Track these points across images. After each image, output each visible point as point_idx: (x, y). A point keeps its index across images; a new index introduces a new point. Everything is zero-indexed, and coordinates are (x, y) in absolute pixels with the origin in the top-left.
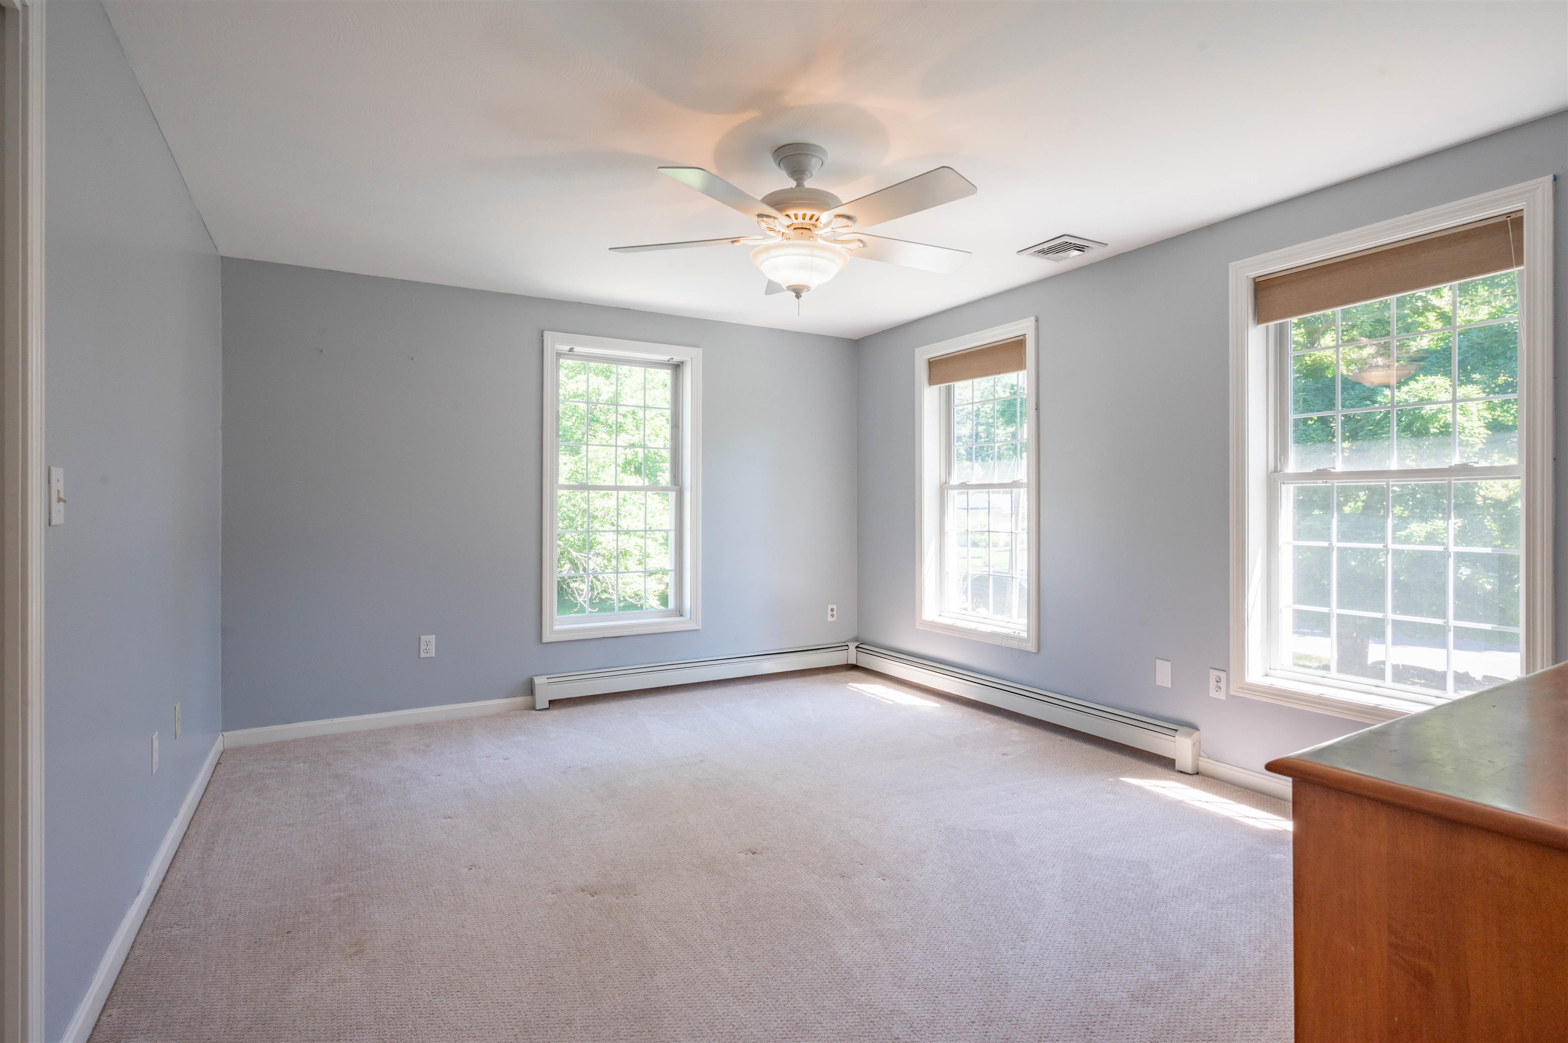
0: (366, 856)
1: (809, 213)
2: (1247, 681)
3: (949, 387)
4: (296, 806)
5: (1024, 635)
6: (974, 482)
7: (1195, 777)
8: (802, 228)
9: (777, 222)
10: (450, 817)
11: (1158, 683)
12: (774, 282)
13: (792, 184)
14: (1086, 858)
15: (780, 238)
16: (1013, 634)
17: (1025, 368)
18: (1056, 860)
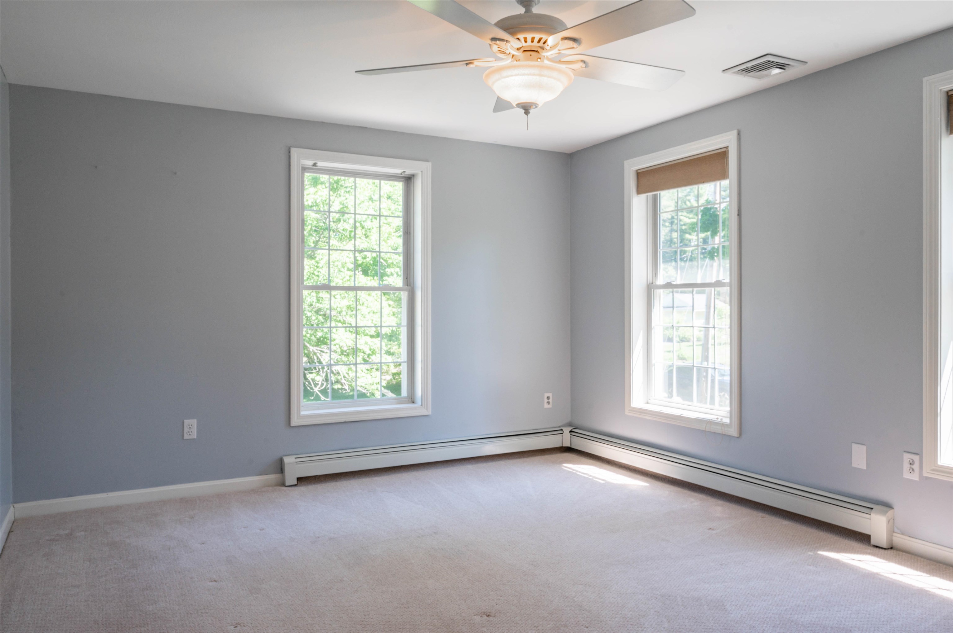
0: (144, 615)
1: (537, 36)
2: (939, 463)
3: (656, 195)
4: (80, 570)
5: (727, 421)
6: (679, 282)
7: (889, 552)
8: (531, 50)
9: (509, 45)
10: (215, 581)
11: (854, 465)
12: (501, 98)
13: (521, 10)
14: (792, 624)
15: (510, 60)
16: (716, 419)
17: (727, 178)
18: (765, 625)
